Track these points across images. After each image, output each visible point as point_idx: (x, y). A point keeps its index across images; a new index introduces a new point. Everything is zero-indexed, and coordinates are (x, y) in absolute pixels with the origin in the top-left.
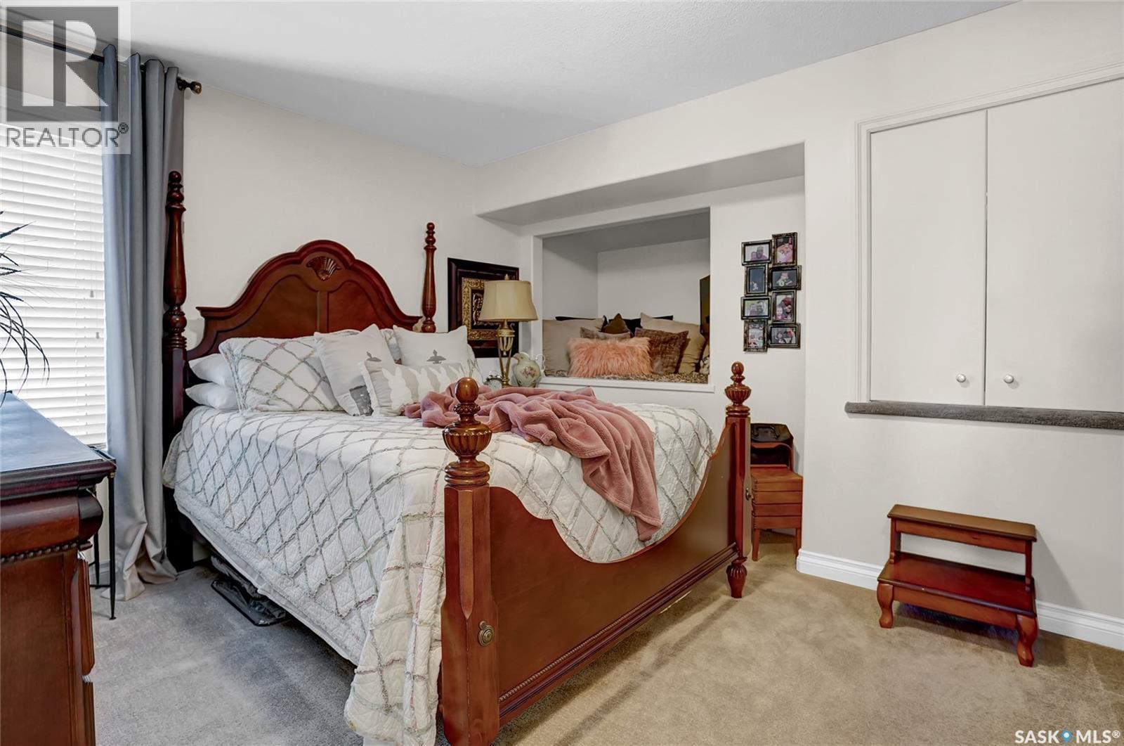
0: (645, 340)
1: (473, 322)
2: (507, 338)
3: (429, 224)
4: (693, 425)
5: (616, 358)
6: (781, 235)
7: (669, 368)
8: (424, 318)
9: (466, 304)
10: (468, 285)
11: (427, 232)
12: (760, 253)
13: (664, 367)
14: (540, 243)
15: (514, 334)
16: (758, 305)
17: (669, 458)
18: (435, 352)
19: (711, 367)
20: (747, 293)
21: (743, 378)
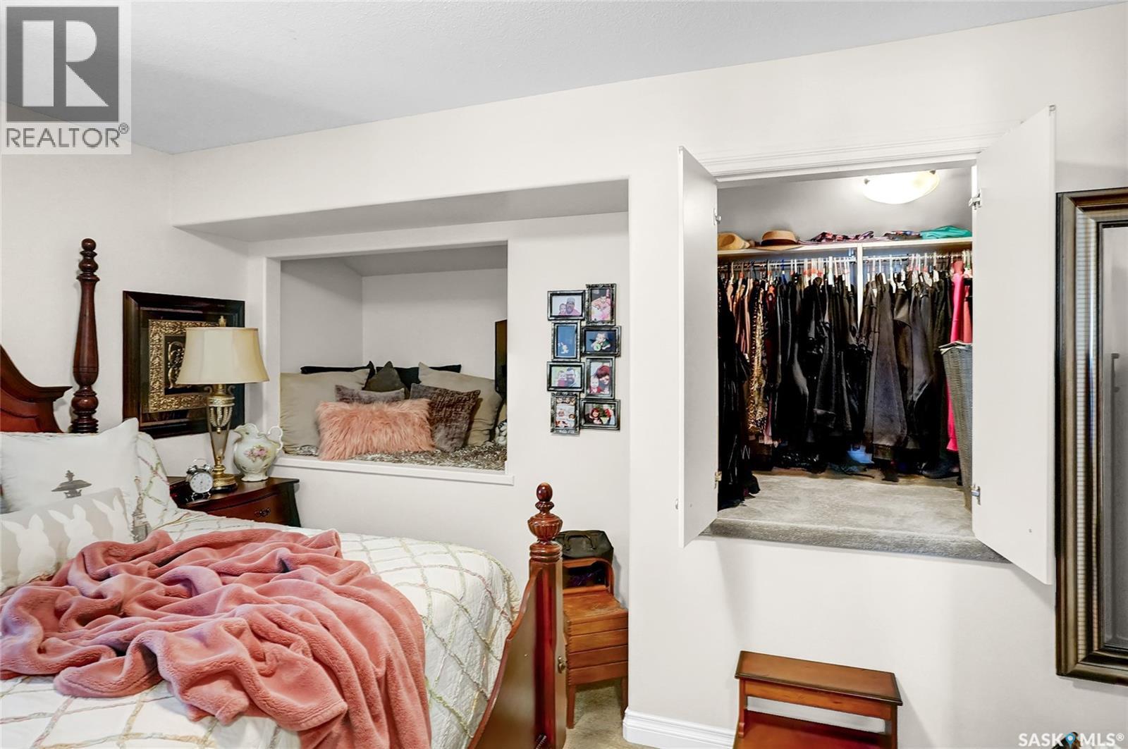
0: (424, 402)
1: (167, 383)
2: (223, 408)
3: (85, 241)
4: (483, 580)
5: (383, 431)
6: (596, 286)
7: (455, 441)
8: (77, 387)
9: (156, 358)
10: (159, 331)
11: (82, 253)
12: (570, 305)
13: (449, 440)
14: (278, 267)
15: (234, 401)
16: (568, 373)
17: (449, 647)
18: (70, 475)
19: (508, 436)
20: (555, 358)
21: (552, 506)
